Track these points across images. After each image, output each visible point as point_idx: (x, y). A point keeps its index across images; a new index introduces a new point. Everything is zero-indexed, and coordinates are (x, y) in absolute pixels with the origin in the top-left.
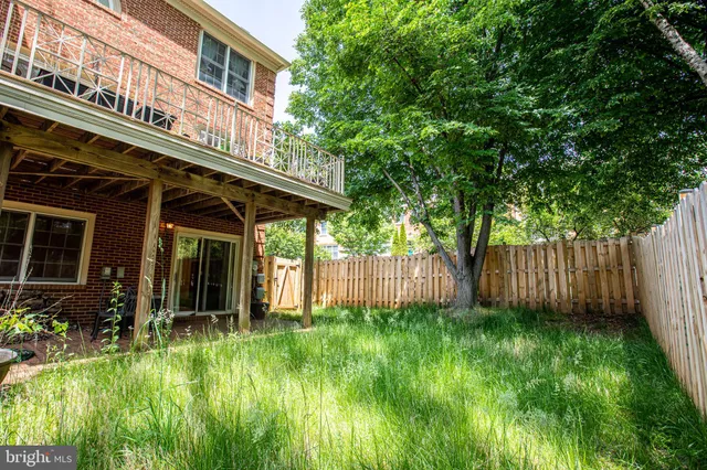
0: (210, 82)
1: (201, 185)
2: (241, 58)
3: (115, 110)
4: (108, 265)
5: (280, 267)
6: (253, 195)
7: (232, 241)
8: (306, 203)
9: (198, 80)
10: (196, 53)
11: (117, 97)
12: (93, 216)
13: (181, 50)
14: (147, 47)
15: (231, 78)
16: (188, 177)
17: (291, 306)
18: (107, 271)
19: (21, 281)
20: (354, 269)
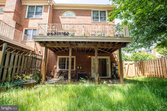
0: (96, 21)
2: (103, 11)
3: (56, 35)
5: (126, 64)
7: (107, 58)
9: (92, 22)
10: (91, 16)
11: (57, 33)
12: (75, 57)
13: (87, 17)
14: (81, 20)
15: (101, 18)
16: (77, 44)
17: (132, 76)
18: (78, 67)
19: (66, 70)
20: (156, 63)
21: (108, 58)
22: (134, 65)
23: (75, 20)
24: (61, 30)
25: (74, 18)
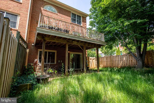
0: (74, 22)
1: (75, 43)
2: (79, 16)
3: (59, 31)
4: (59, 60)
5: (91, 59)
6: (85, 44)
8: (96, 45)
9: (71, 22)
11: (60, 29)
12: (56, 51)
13: (68, 17)
14: (62, 18)
15: (77, 21)
16: (72, 42)
17: (94, 68)
18: (59, 61)
19: (47, 63)
20: (108, 59)
21: (81, 54)
22: (95, 60)
23: (57, 16)
24: (43, 22)
25: (56, 15)
